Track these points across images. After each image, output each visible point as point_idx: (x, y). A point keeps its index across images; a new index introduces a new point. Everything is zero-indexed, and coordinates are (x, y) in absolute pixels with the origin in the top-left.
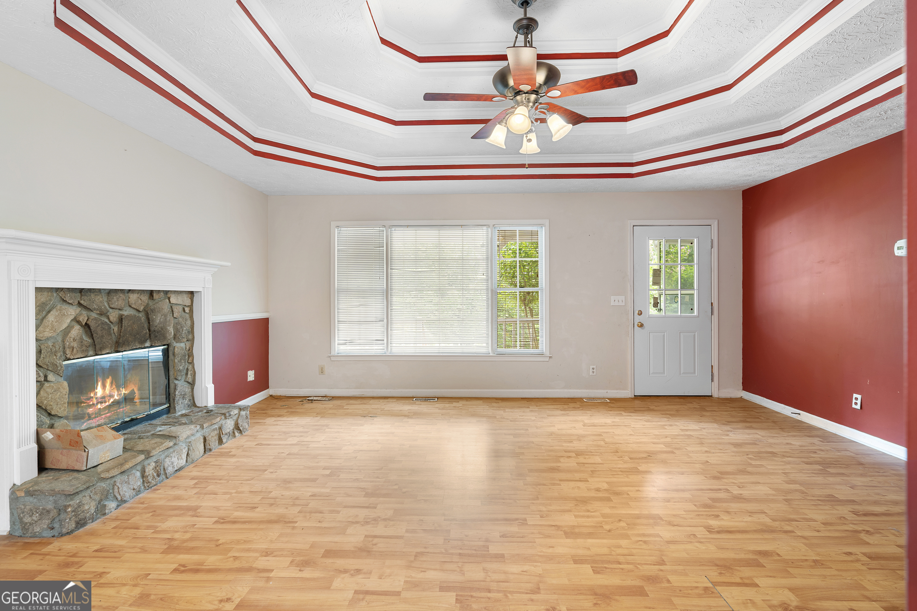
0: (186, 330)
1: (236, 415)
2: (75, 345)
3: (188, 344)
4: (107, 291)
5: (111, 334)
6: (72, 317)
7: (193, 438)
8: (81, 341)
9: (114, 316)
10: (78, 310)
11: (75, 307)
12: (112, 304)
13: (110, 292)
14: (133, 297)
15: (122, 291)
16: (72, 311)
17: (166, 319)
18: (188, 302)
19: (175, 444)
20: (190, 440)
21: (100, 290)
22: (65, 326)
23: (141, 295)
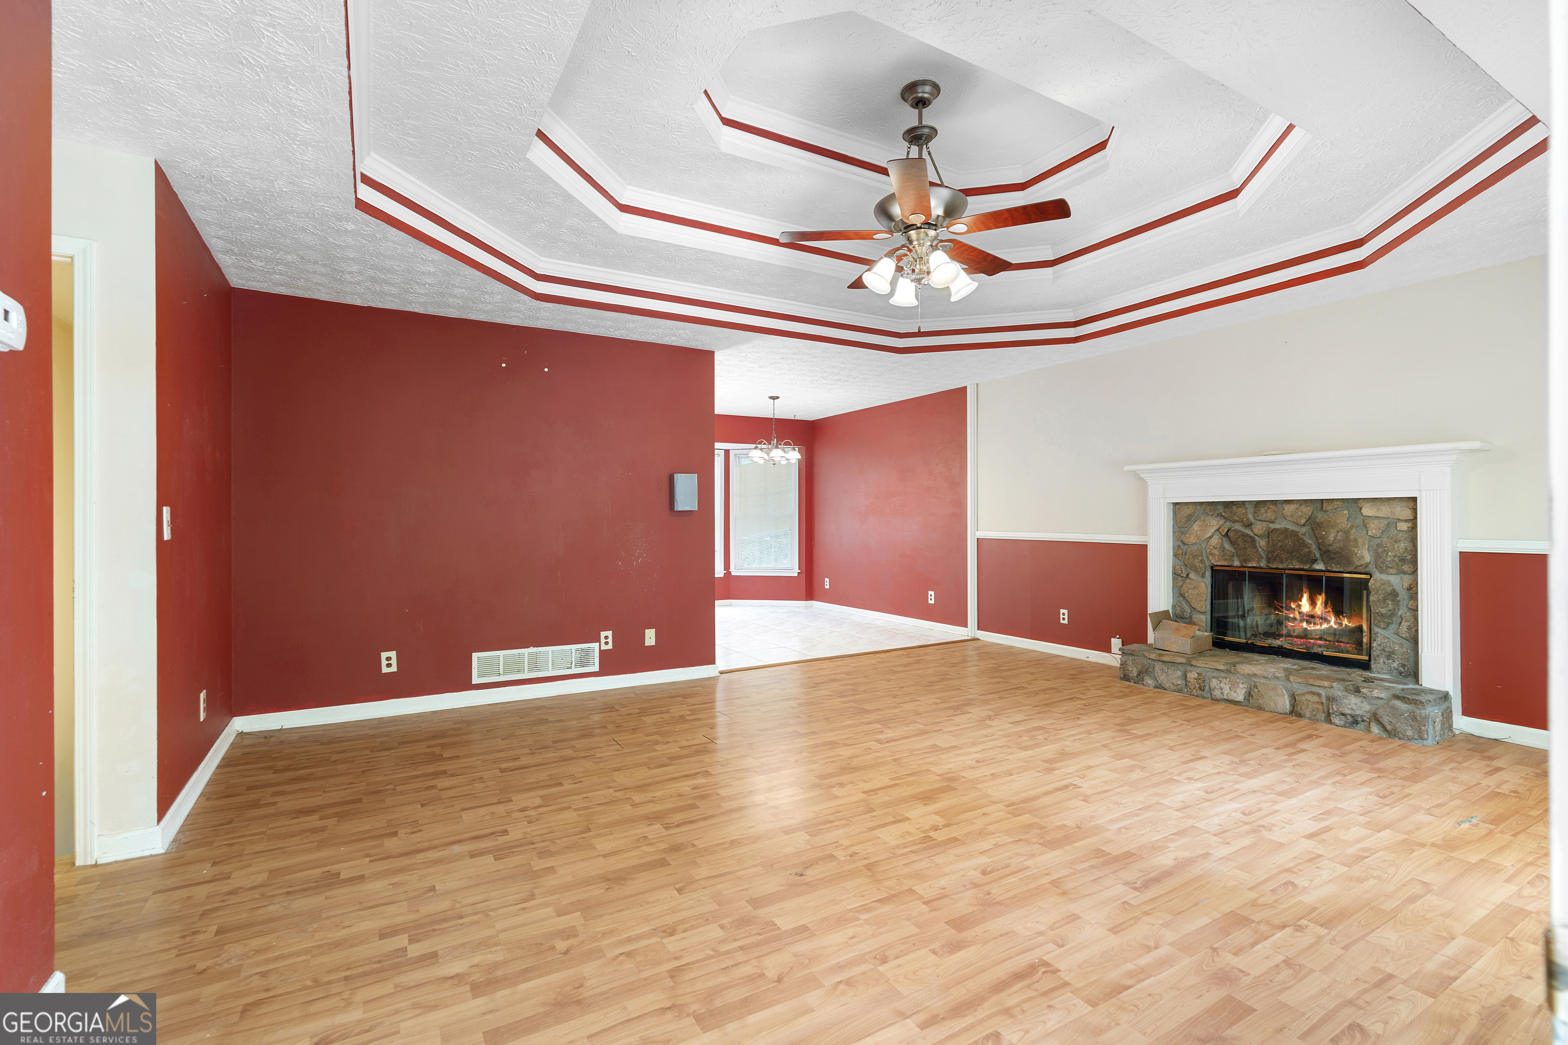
0: (1395, 556)
1: (1381, 701)
2: (1216, 552)
3: (1407, 580)
4: (1255, 503)
5: (1256, 547)
6: (1216, 528)
7: (1263, 681)
8: (1223, 549)
9: (1259, 528)
10: (1222, 522)
11: (1218, 519)
12: (1258, 516)
13: (1259, 504)
14: (1289, 509)
15: (1274, 502)
16: (1214, 523)
17: (1347, 537)
18: (1407, 514)
19: (1229, 671)
20: (1257, 680)
21: (1243, 502)
22: (1209, 534)
23: (1301, 505)
